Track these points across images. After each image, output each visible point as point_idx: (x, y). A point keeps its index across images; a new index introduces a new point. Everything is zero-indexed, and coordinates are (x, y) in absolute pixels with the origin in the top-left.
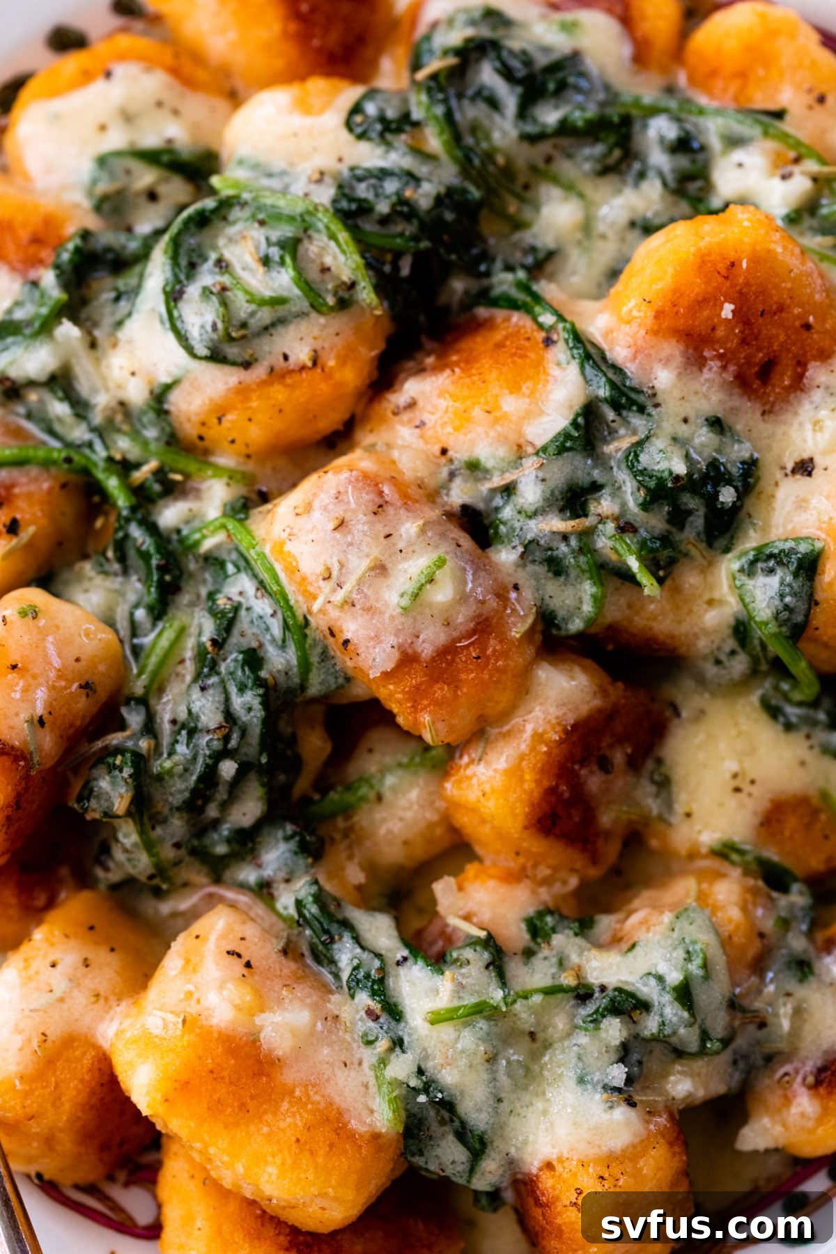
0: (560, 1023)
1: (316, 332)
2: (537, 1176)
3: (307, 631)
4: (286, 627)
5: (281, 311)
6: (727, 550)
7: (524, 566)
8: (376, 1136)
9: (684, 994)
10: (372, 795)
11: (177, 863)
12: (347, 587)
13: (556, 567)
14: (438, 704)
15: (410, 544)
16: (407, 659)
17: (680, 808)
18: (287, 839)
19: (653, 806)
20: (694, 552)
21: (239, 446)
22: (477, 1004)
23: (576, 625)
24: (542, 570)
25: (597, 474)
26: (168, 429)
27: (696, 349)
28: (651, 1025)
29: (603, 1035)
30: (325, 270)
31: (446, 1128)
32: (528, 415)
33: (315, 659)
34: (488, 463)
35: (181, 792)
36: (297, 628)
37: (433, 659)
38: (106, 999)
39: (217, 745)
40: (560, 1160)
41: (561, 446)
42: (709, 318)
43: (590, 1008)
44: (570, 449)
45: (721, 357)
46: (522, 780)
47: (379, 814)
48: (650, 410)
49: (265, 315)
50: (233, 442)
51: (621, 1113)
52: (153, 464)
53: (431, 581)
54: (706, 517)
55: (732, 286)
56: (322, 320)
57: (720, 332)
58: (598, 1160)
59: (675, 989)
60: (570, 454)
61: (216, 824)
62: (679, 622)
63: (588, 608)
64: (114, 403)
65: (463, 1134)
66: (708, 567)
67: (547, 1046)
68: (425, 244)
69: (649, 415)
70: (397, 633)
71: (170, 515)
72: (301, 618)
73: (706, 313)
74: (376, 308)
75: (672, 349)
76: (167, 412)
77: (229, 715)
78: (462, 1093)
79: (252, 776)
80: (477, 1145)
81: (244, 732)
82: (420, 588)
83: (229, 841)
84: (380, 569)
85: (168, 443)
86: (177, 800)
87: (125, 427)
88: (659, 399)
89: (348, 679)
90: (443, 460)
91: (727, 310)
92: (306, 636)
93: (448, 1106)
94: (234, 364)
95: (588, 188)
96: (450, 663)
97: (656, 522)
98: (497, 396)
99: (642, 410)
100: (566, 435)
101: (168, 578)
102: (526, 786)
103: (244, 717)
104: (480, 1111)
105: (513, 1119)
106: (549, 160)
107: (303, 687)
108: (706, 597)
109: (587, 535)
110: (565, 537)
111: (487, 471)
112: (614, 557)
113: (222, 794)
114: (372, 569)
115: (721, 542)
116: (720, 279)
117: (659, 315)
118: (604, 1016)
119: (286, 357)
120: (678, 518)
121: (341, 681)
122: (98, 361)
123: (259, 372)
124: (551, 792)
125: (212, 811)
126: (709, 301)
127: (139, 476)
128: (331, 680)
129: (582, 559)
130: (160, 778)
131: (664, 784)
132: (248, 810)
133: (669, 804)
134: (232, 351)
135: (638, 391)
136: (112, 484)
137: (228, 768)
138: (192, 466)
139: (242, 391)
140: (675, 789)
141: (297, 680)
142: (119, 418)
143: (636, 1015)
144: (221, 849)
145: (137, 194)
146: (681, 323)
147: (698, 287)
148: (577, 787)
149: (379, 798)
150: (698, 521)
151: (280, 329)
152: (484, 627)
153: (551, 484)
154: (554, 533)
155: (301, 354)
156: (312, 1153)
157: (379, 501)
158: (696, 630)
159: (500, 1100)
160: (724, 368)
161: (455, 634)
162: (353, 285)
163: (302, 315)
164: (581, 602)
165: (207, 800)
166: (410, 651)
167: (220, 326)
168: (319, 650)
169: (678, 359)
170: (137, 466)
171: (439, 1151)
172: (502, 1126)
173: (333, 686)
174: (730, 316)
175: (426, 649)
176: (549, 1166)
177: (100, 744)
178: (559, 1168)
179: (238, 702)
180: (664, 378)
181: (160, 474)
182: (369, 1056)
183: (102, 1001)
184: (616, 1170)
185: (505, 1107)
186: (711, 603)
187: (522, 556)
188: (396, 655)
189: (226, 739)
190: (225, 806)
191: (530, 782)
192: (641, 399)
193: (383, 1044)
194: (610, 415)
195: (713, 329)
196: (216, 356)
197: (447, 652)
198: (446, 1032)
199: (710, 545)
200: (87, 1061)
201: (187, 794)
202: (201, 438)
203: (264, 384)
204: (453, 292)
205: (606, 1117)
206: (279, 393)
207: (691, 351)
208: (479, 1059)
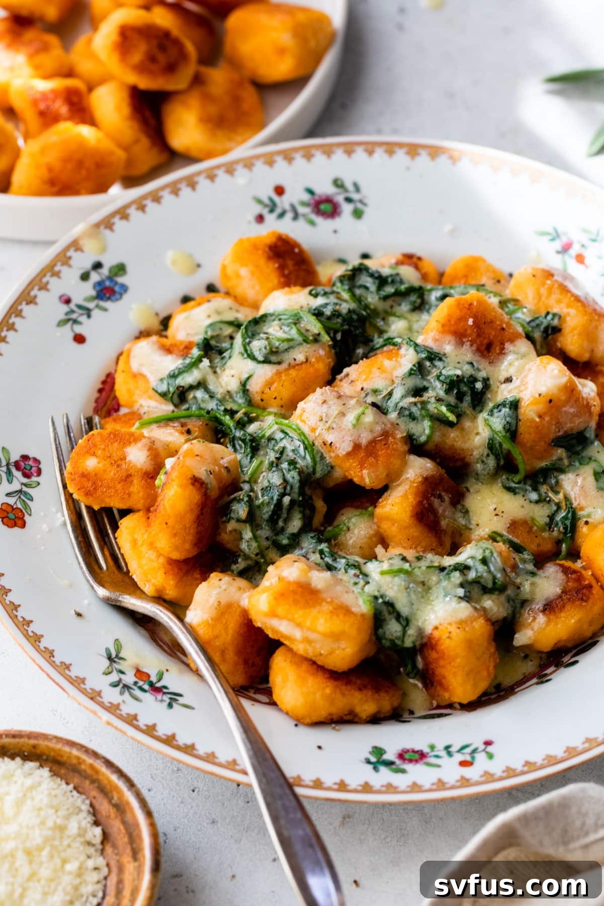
0: (434, 579)
1: (306, 350)
2: (431, 634)
3: (314, 447)
4: (306, 448)
5: (291, 343)
6: (481, 411)
7: (400, 417)
8: (363, 615)
9: (484, 561)
10: (345, 528)
11: (267, 548)
12: (330, 422)
13: (413, 418)
14: (371, 465)
15: (354, 406)
16: (357, 447)
17: (474, 522)
18: (312, 537)
19: (463, 522)
20: (468, 412)
21: (278, 401)
22: (399, 569)
23: (423, 439)
24: (407, 419)
25: (425, 383)
26: (248, 399)
27: (460, 338)
28: (472, 575)
29: (453, 579)
30: (307, 331)
31: (391, 616)
32: (394, 368)
33: (318, 459)
34: (381, 388)
35: (267, 512)
36: (309, 447)
37: (367, 446)
38: (244, 590)
39: (282, 491)
40: (441, 625)
41: (411, 373)
42: (463, 326)
43: (446, 572)
44: (413, 374)
45: (471, 341)
46: (408, 499)
47: (348, 535)
48: (444, 358)
49: (285, 345)
50: (275, 398)
51: (464, 604)
52: (243, 410)
53: (363, 413)
54: (471, 395)
55: (471, 312)
56: (309, 346)
57: (469, 332)
58: (456, 623)
59: (480, 560)
60: (414, 376)
61: (283, 530)
62: (465, 443)
63: (427, 432)
64: (225, 392)
65: (398, 617)
66: (475, 418)
67: (429, 588)
68: (346, 327)
69: (444, 361)
70: (352, 436)
71: (252, 428)
72: (311, 443)
73: (462, 324)
74: (329, 342)
75: (450, 338)
76: (248, 390)
77: (285, 481)
78: (397, 599)
79: (296, 507)
80: (405, 622)
81: (292, 488)
82: (360, 416)
83: (288, 538)
84: (343, 414)
85: (248, 405)
86: (266, 516)
87: (230, 400)
88: (447, 356)
89: (332, 467)
90: (362, 392)
91: (471, 322)
92: (313, 449)
93: (390, 605)
94: (274, 363)
95: (409, 316)
96: (374, 447)
97: (452, 400)
98: (381, 362)
99: (440, 359)
100: (412, 369)
101: (254, 444)
102: (410, 500)
103: (291, 480)
104: (405, 607)
105: (419, 612)
106: (392, 307)
107: (314, 472)
108: (475, 432)
109: (424, 404)
110: (415, 404)
111: (380, 391)
112: (436, 411)
113: (284, 515)
114: (339, 414)
115: (478, 408)
116: (466, 310)
117: (443, 326)
118: (452, 572)
119: (295, 360)
120: (460, 397)
121: (329, 468)
122: (218, 378)
123: (284, 366)
124: (420, 503)
125: (281, 524)
126: (463, 319)
127: (238, 416)
128: (325, 468)
129: (423, 412)
130: (259, 507)
131: (466, 512)
132: (296, 524)
133: (469, 521)
134: (273, 358)
135: (439, 354)
136: (227, 419)
137: (287, 500)
138: (259, 411)
139: (279, 374)
140: (471, 514)
141: (311, 470)
142: (227, 397)
143: (465, 571)
144: (285, 542)
145: (225, 337)
146: (452, 329)
147: (457, 313)
148: (431, 505)
149: (349, 529)
150: (468, 399)
151: (292, 350)
152: (386, 434)
153: (407, 386)
154: (410, 403)
155: (301, 357)
156: (338, 616)
157: (339, 395)
158: (472, 447)
159: (413, 604)
160: (472, 345)
161: (375, 435)
162: (319, 334)
163: (300, 344)
164: (424, 430)
165: (279, 517)
166: (357, 442)
167: (268, 348)
168: (320, 455)
169: (453, 342)
170: (237, 412)
171: (389, 627)
172: (415, 614)
173: (326, 472)
174: (472, 324)
175: (364, 441)
176: (436, 628)
177: (232, 496)
178: (441, 627)
179: (289, 476)
180: (448, 348)
181: (246, 414)
182: (357, 589)
183: (242, 590)
184: (464, 625)
185: (415, 607)
186: (477, 434)
187: (399, 414)
188: (352, 444)
189: (285, 488)
190: (286, 521)
191: (411, 498)
192: (440, 356)
193: (362, 583)
194: (428, 364)
195: (466, 330)
196: (266, 361)
197: (373, 443)
198: (388, 578)
199: (474, 408)
200: (238, 613)
201: (270, 513)
202: (262, 400)
203: (287, 370)
204: (359, 354)
205: (457, 606)
206: (293, 373)
207: (458, 339)
208: (402, 588)
